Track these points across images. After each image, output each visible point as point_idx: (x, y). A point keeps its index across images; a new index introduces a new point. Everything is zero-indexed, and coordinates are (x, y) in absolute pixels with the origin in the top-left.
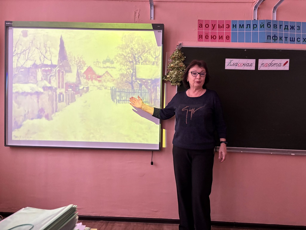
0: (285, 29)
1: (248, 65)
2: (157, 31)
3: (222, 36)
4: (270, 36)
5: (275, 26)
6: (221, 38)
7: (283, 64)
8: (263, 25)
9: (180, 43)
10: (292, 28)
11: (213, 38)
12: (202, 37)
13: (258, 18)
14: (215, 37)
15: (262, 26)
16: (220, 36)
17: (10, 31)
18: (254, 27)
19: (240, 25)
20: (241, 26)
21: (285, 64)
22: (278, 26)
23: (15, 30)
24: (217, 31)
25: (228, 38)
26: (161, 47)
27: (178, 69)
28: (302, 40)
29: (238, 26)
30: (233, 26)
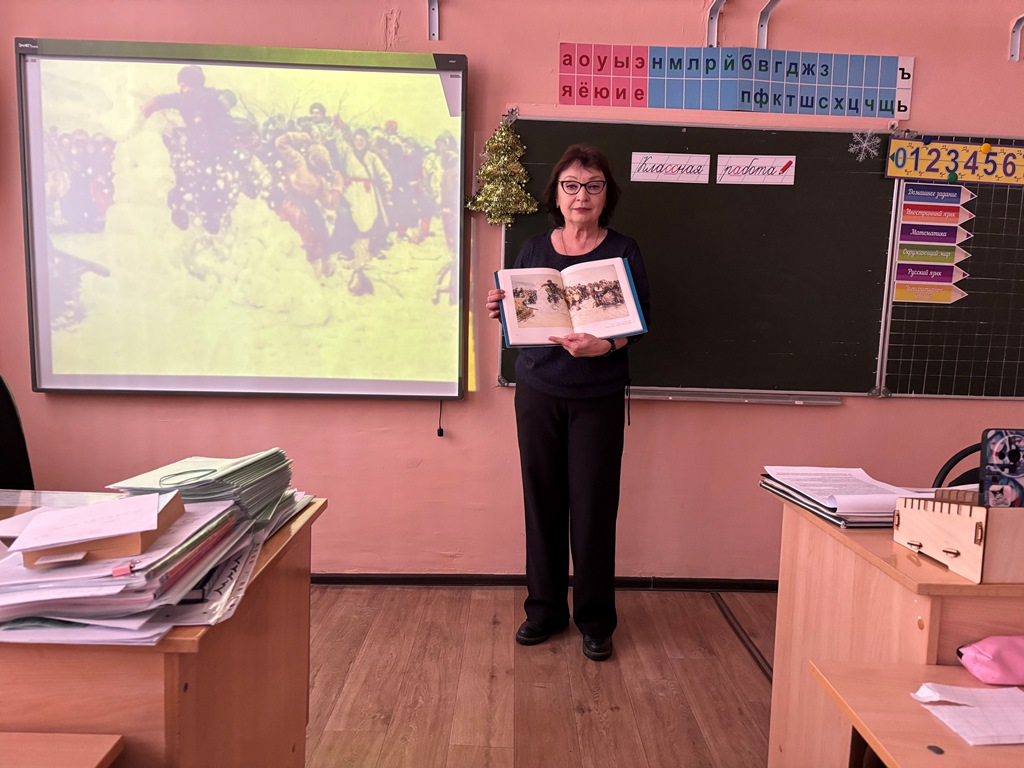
0: (788, 73)
1: (691, 170)
2: (447, 75)
3: (624, 90)
4: (749, 93)
5: (763, 65)
6: (621, 94)
7: (778, 170)
8: (732, 61)
9: (510, 107)
10: (809, 69)
11: (601, 94)
12: (570, 91)
13: (718, 43)
14: (604, 93)
15: (729, 65)
16: (618, 90)
17: (29, 65)
18: (711, 65)
19: (672, 60)
20: (676, 64)
21: (784, 169)
22: (771, 66)
23: (45, 63)
24: (611, 76)
25: (639, 95)
26: (458, 120)
27: (505, 179)
28: (831, 103)
29: (666, 63)
30: (654, 62)
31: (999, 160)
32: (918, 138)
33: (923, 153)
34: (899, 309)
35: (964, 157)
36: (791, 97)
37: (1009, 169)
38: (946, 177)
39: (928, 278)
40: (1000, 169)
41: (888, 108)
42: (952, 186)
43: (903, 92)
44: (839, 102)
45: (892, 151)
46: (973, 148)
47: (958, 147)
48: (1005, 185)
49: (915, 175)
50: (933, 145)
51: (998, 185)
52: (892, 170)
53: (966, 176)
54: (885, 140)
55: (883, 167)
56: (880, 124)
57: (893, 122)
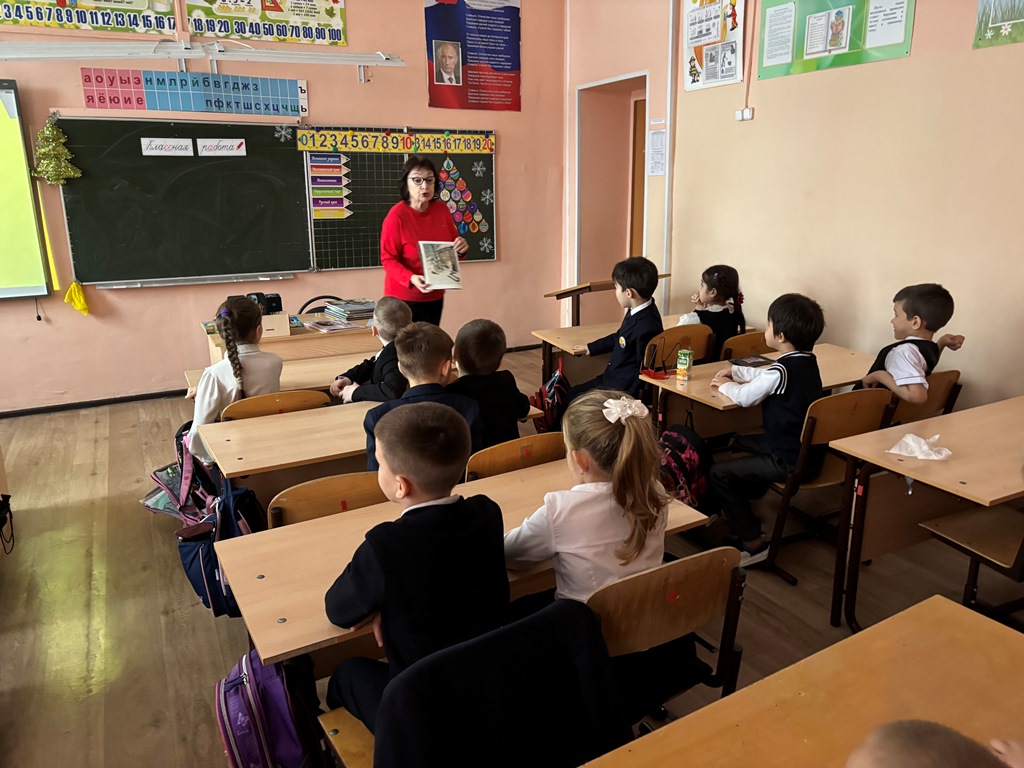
0: (234, 88)
1: (181, 148)
2: (3, 92)
3: (130, 99)
4: (211, 101)
5: (217, 84)
6: (128, 100)
7: (236, 147)
8: (197, 81)
9: (52, 110)
10: (246, 86)
11: (114, 100)
12: (92, 99)
13: (186, 70)
14: (116, 100)
15: (195, 83)
16: (125, 98)
18: (184, 83)
19: (158, 80)
20: (161, 82)
21: (239, 147)
22: (222, 84)
24: (119, 89)
25: (140, 102)
26: (16, 120)
27: (57, 157)
28: (263, 107)
29: (155, 81)
30: (147, 81)
31: (359, 139)
32: (313, 128)
33: (317, 136)
34: (317, 223)
35: (339, 138)
37: (365, 144)
38: (331, 149)
39: (330, 205)
40: (360, 143)
41: (295, 110)
42: (336, 154)
43: (303, 101)
44: (267, 106)
45: (299, 135)
46: (344, 133)
47: (336, 133)
48: (364, 153)
49: (314, 149)
50: (322, 132)
51: (360, 153)
52: (300, 147)
53: (343, 148)
54: (294, 129)
55: (296, 145)
56: (292, 120)
57: (298, 119)
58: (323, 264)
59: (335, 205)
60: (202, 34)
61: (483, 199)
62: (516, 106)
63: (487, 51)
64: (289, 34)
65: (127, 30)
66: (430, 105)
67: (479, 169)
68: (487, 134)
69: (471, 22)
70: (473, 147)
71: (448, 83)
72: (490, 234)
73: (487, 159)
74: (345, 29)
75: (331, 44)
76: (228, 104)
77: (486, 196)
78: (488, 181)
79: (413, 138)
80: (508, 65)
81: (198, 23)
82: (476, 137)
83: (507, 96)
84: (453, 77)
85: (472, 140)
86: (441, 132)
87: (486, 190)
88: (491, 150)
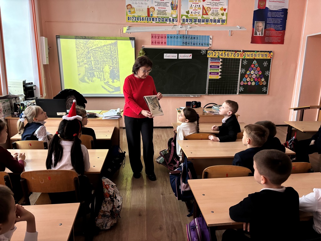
0: (191, 39)
2: (132, 41)
4: (184, 43)
5: (186, 37)
6: (162, 43)
7: (189, 56)
9: (143, 46)
10: (194, 38)
11: (159, 43)
12: (153, 43)
13: (179, 34)
15: (180, 37)
17: (58, 40)
18: (177, 37)
20: (171, 37)
21: (190, 56)
22: (188, 38)
23: (61, 39)
24: (160, 40)
25: (165, 43)
26: (134, 49)
28: (198, 44)
29: (170, 37)
31: (226, 54)
32: (212, 50)
33: (213, 53)
34: (210, 80)
35: (220, 54)
36: (191, 43)
37: (228, 55)
38: (217, 57)
39: (215, 74)
41: (208, 45)
42: (219, 58)
43: (210, 42)
44: (200, 44)
45: (208, 53)
46: (222, 52)
47: (219, 52)
48: (227, 58)
49: (212, 57)
50: (215, 52)
52: (208, 56)
53: (221, 57)
54: (207, 51)
55: (207, 56)
56: (206, 48)
57: (208, 47)
58: (210, 93)
59: (216, 74)
60: (184, 23)
61: (266, 74)
62: (282, 42)
63: (274, 24)
64: (209, 22)
65: (164, 23)
66: (251, 43)
67: (265, 64)
68: (270, 52)
69: (269, 14)
70: (264, 57)
71: (258, 35)
72: (266, 86)
73: (269, 61)
74: (226, 20)
75: (221, 24)
76: (189, 43)
77: (267, 73)
78: (268, 68)
79: (244, 54)
80: (281, 29)
81: (184, 20)
82: (266, 53)
83: (279, 39)
84: (260, 33)
85: (264, 54)
86: (254, 51)
87: (267, 71)
88: (271, 57)
